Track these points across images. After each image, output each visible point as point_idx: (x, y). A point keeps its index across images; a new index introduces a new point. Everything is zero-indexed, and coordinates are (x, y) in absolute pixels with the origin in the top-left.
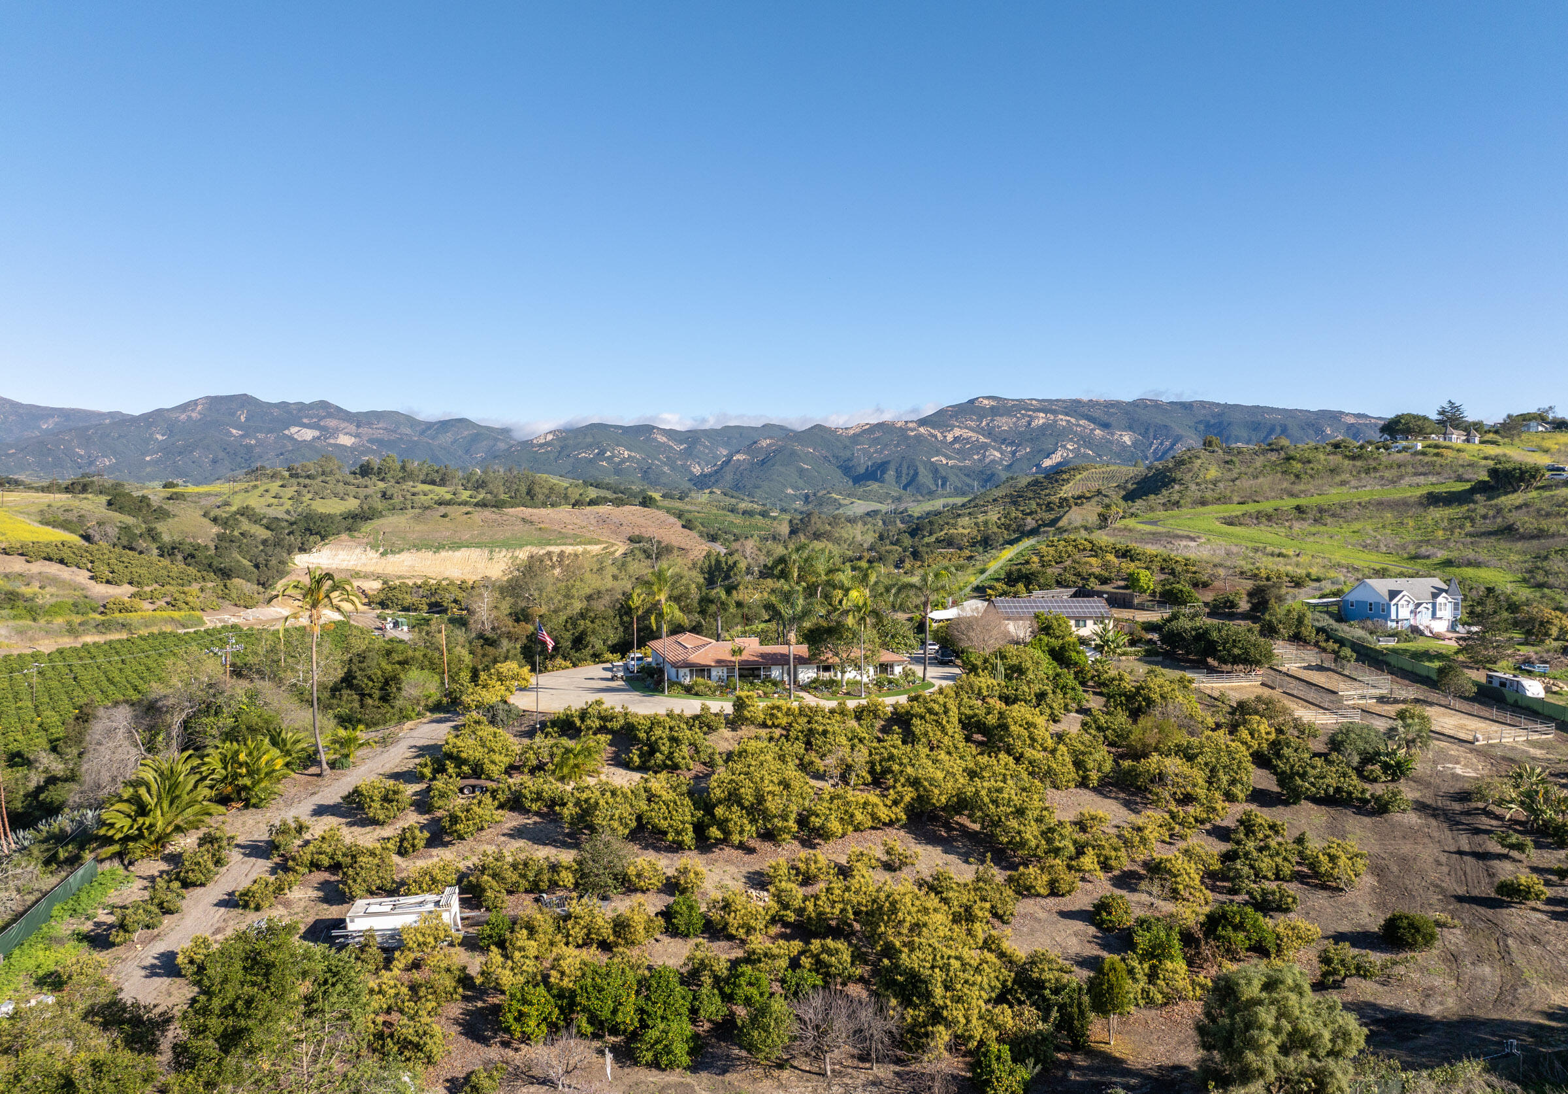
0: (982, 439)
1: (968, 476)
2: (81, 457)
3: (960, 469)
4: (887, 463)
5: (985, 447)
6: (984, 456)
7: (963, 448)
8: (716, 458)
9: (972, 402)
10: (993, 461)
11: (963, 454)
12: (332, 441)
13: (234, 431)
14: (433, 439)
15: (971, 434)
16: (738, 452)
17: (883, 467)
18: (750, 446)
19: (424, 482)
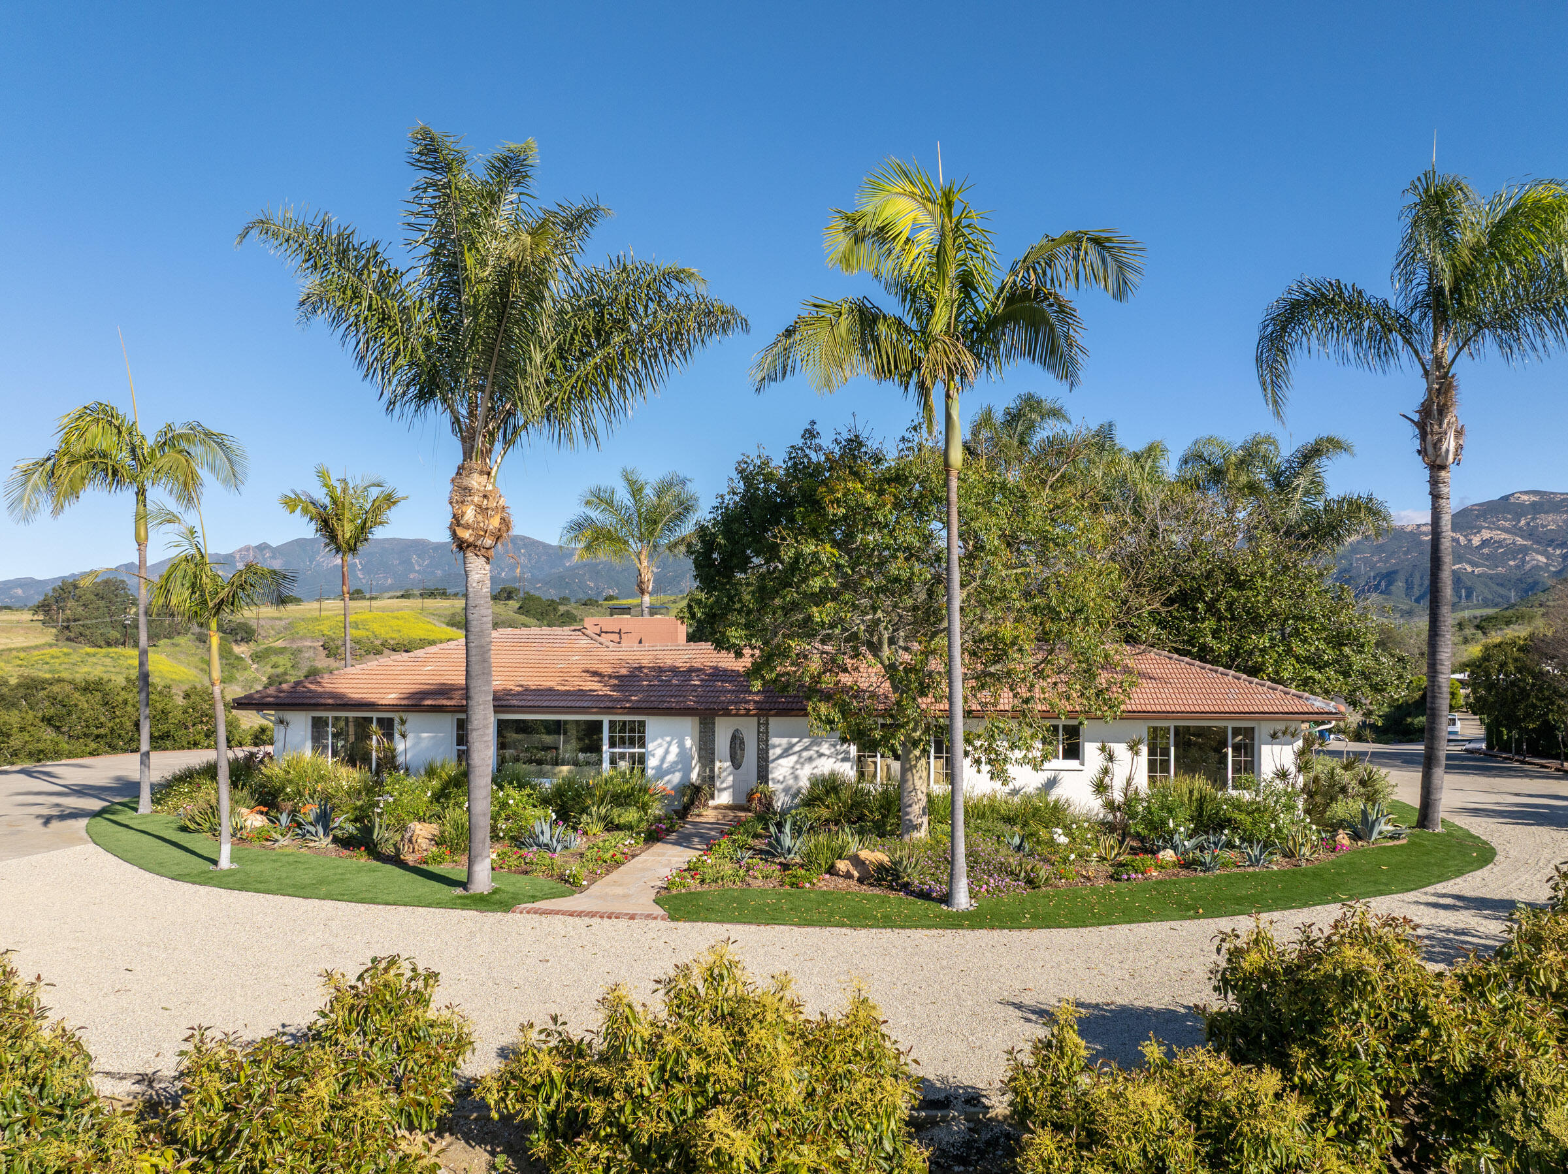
0: (1520, 541)
1: (1502, 585)
3: (1491, 577)
4: (1395, 572)
5: (1524, 550)
6: (1523, 561)
7: (1494, 552)
9: (1505, 498)
10: (1537, 567)
11: (1493, 560)
15: (1504, 536)
17: (1389, 577)
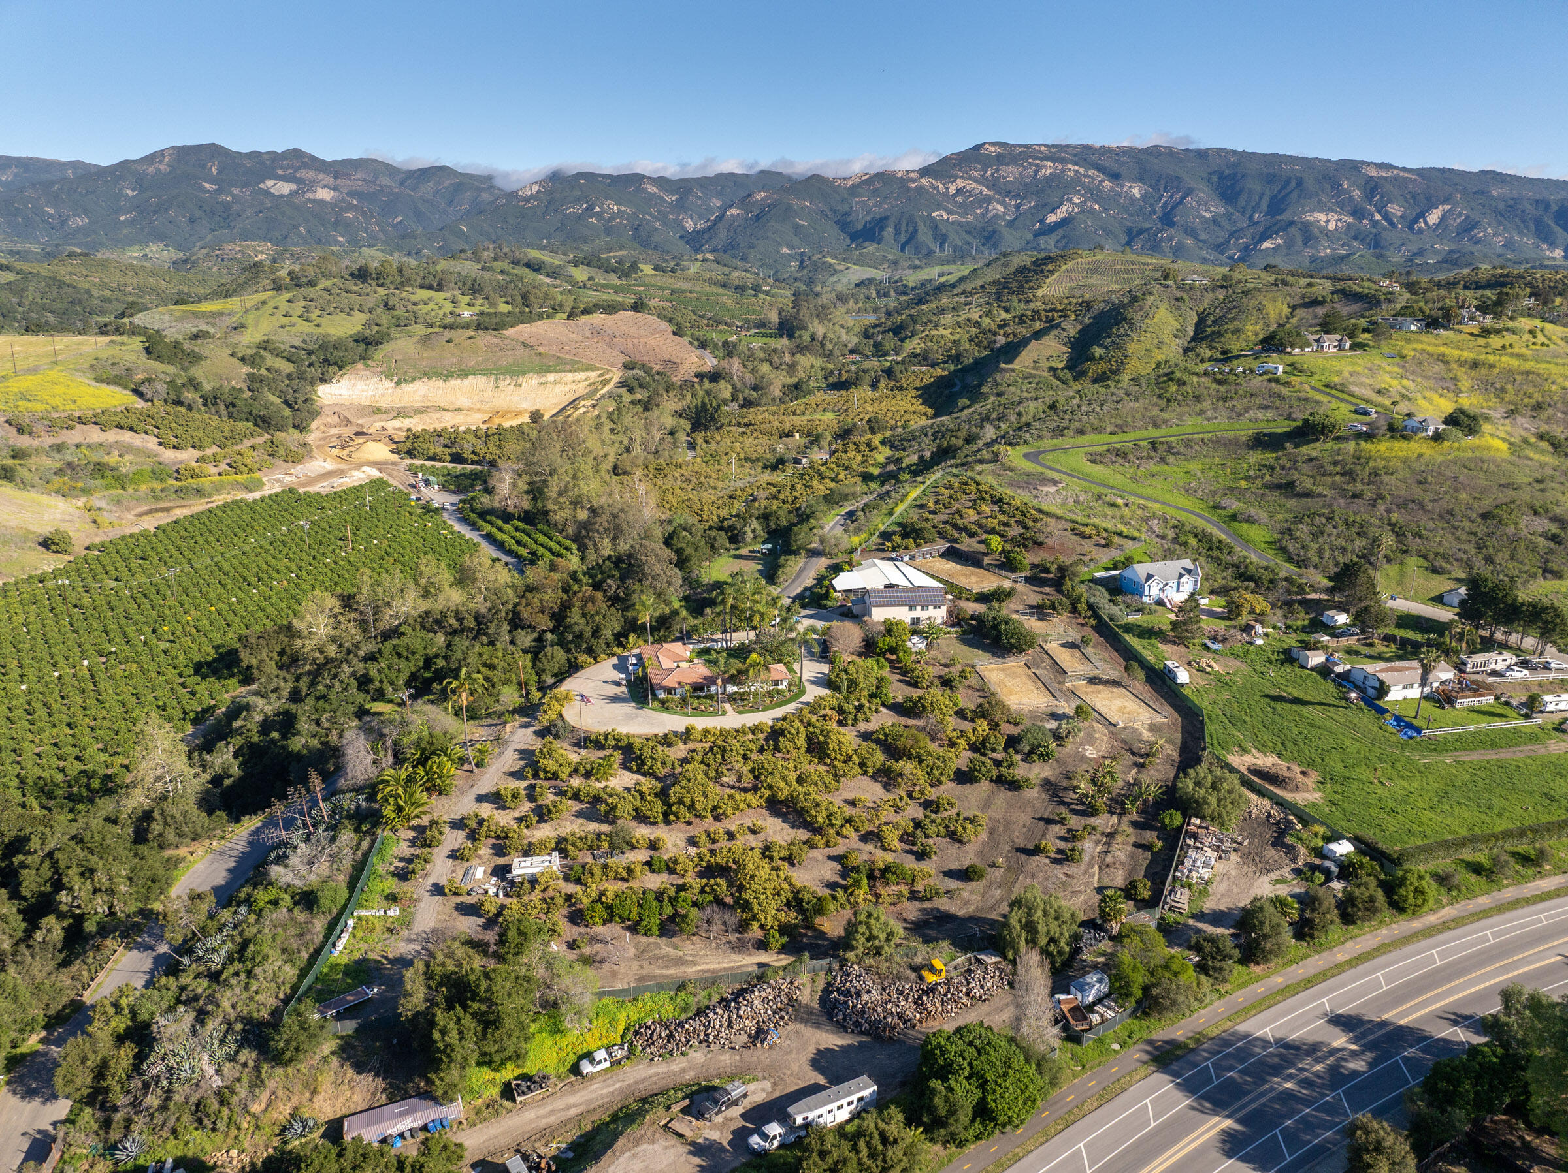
0: (986, 191)
1: (968, 232)
2: (51, 216)
3: (961, 225)
4: (886, 218)
5: (988, 200)
6: (987, 210)
7: (966, 200)
8: (709, 210)
9: (977, 148)
10: (996, 216)
11: (965, 208)
12: (310, 196)
13: (207, 186)
14: (413, 190)
15: (974, 185)
16: (731, 206)
17: (881, 222)
18: (744, 199)
19: (422, 287)
